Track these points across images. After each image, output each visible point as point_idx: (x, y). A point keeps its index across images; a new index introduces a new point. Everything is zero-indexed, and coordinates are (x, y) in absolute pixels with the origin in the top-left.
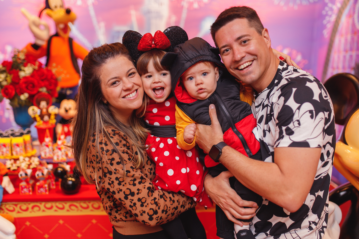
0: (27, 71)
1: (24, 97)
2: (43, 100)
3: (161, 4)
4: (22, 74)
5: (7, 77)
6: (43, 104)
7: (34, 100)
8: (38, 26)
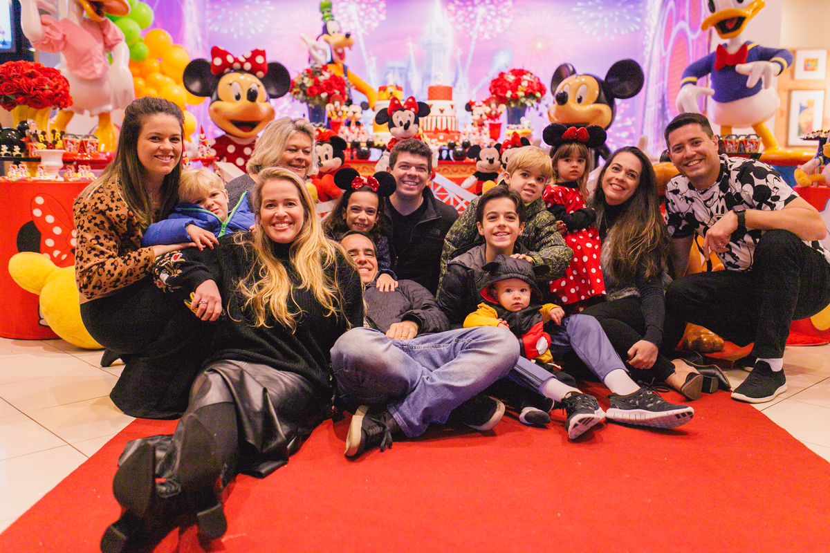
1: (324, 95)
2: (337, 100)
3: (445, 35)
4: (321, 78)
5: (309, 80)
6: (337, 103)
8: (317, 50)
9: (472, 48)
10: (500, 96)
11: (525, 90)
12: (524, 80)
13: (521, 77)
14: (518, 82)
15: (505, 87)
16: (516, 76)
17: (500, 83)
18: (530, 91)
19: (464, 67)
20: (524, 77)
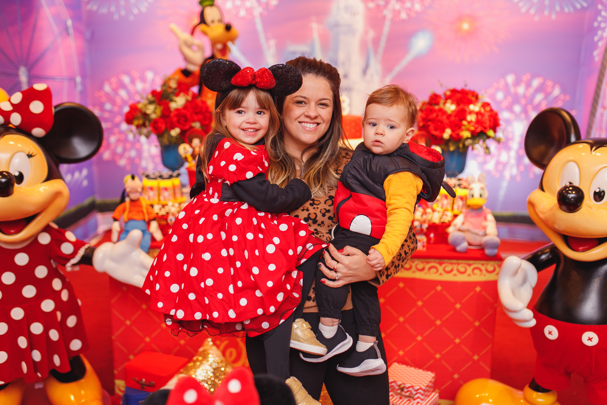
0: (179, 102)
1: (175, 132)
2: (196, 137)
3: (354, 14)
4: (173, 106)
5: (155, 109)
6: (196, 142)
7: (185, 137)
8: (190, 46)
9: (386, 29)
10: (433, 135)
11: (472, 129)
12: (471, 113)
13: (466, 108)
14: (461, 114)
15: (441, 122)
16: (458, 105)
17: (434, 115)
18: (479, 130)
19: (376, 52)
20: (472, 107)
